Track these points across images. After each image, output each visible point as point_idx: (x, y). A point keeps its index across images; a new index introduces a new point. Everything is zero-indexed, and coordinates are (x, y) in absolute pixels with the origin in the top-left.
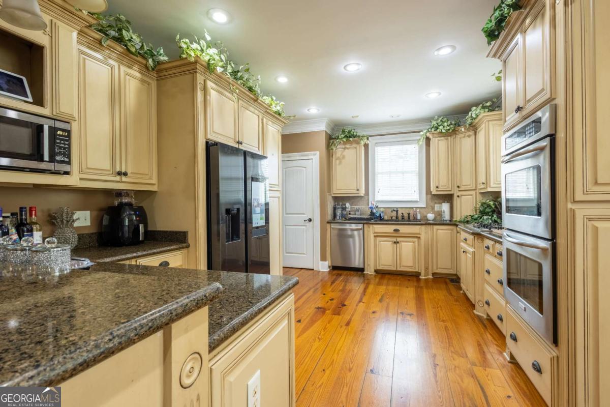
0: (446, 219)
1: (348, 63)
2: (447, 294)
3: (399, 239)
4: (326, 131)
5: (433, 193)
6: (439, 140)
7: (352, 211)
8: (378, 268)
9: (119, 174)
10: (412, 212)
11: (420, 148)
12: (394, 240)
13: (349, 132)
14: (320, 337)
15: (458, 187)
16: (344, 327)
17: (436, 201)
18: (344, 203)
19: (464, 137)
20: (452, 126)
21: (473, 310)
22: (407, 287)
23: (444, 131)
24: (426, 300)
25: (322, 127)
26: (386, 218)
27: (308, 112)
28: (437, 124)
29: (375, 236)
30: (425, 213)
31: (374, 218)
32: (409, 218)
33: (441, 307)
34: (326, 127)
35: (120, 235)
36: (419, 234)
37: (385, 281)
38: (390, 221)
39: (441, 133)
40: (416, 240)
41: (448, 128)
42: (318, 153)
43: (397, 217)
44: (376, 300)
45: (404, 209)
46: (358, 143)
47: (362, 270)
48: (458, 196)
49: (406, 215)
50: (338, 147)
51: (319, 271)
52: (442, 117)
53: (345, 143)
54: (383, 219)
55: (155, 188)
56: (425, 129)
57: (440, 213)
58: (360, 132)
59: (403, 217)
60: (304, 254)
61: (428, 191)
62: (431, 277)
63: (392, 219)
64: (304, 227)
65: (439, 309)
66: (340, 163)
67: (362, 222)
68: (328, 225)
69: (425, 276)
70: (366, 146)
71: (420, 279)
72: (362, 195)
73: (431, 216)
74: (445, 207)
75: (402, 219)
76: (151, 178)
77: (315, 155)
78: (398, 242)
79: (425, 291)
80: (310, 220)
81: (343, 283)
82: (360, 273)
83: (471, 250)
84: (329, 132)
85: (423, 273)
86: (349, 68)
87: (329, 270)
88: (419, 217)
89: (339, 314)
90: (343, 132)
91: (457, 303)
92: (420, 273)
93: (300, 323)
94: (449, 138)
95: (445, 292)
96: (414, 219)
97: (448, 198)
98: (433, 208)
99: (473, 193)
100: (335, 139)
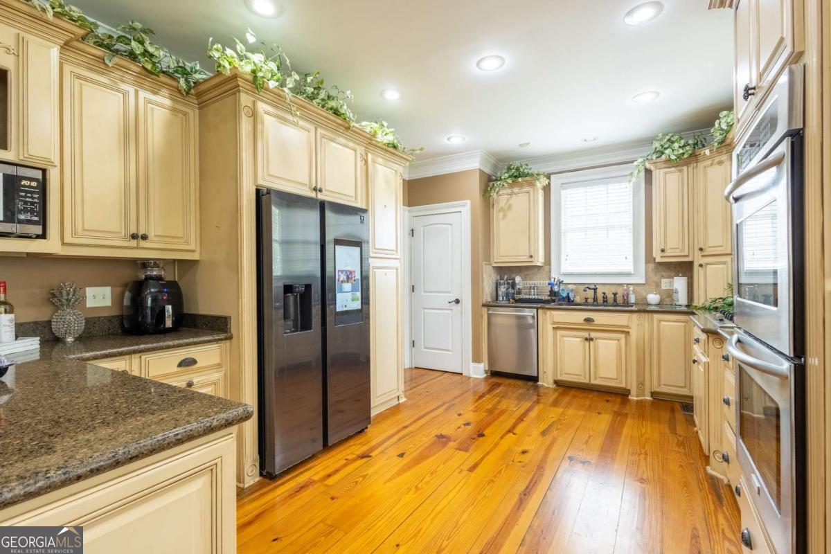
0: (680, 303)
1: (481, 57)
2: (667, 431)
3: (593, 335)
4: (480, 170)
5: (657, 261)
6: (666, 173)
7: (524, 288)
8: (560, 378)
9: (134, 237)
10: (620, 291)
11: (636, 187)
12: (586, 334)
13: (518, 169)
14: (419, 486)
15: (701, 249)
16: (465, 473)
17: (664, 273)
18: (513, 276)
19: (711, 165)
20: (688, 148)
21: (706, 465)
22: (599, 413)
23: (673, 157)
24: (623, 439)
25: (474, 164)
26: (578, 299)
27: (447, 142)
28: (662, 146)
29: (553, 328)
30: (644, 294)
31: (558, 299)
32: (615, 300)
33: (646, 454)
34: (480, 164)
35: (140, 319)
36: (627, 327)
37: (567, 399)
38: (584, 305)
39: (669, 160)
40: (622, 336)
41: (681, 151)
42: (468, 202)
43: (595, 299)
44: (536, 432)
45: (607, 287)
46: (532, 185)
47: (535, 379)
48: (701, 266)
49: (610, 296)
50: (501, 193)
51: (470, 378)
52: (670, 135)
53: (511, 186)
54: (573, 301)
55: (196, 256)
56: (641, 157)
57: (670, 293)
58: (534, 169)
59: (605, 299)
60: (448, 350)
61: (649, 258)
62: (649, 398)
63: (586, 301)
64: (449, 312)
65: (643, 456)
66: (505, 216)
67: (535, 305)
68: (485, 309)
69: (637, 396)
70: (547, 189)
71: (628, 400)
72: (539, 264)
73: (653, 298)
74: (680, 283)
75: (604, 301)
76: (187, 243)
77: (464, 205)
78: (592, 339)
79: (629, 421)
80: (457, 301)
81: (498, 398)
82: (530, 383)
83: (704, 359)
84: (487, 171)
85: (634, 391)
86: (484, 65)
87: (485, 375)
88: (632, 299)
89: (466, 450)
90: (509, 169)
91: (681, 450)
92: (629, 390)
93: (401, 459)
94: (685, 168)
95: (665, 428)
96: (624, 303)
97: (685, 268)
98: (658, 285)
99: (728, 259)
100: (496, 180)
